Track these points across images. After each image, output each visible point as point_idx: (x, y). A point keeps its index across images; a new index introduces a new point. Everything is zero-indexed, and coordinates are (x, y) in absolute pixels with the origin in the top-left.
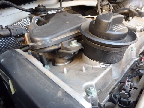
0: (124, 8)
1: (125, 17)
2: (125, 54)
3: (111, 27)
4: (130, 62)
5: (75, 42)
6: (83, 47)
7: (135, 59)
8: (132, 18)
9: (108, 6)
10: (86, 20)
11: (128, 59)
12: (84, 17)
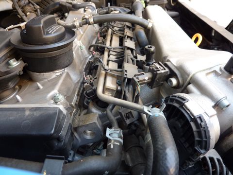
0: (53, 3)
1: (60, 14)
2: (74, 52)
3: (46, 30)
4: (85, 62)
5: (14, 61)
6: (26, 64)
7: (88, 57)
8: (68, 13)
9: (31, 5)
10: (12, 32)
11: (82, 59)
12: (5, 30)
